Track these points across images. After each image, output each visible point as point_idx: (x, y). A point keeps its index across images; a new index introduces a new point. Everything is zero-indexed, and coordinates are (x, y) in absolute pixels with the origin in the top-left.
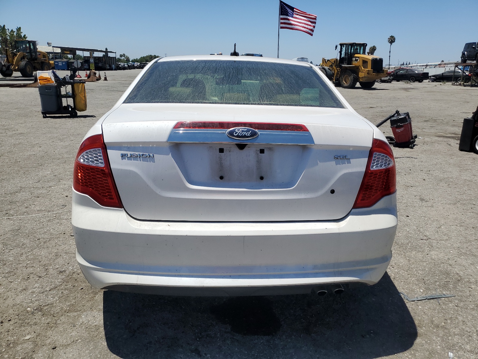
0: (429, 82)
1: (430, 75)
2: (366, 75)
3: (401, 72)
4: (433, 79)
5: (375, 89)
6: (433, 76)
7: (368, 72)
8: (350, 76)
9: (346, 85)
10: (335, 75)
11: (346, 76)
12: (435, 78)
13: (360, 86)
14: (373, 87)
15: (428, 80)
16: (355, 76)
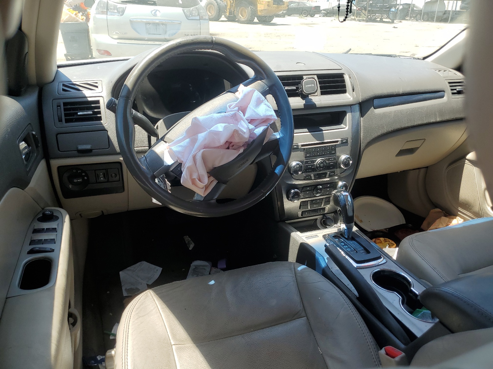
0: (320, 16)
1: (321, 9)
2: (266, 7)
3: (291, 5)
4: (324, 13)
5: (274, 24)
6: (324, 10)
7: (268, 4)
8: (247, 8)
9: (243, 19)
10: (228, 7)
11: (241, 8)
12: (326, 13)
13: (257, 21)
14: (272, 22)
15: (319, 15)
16: (253, 8)
